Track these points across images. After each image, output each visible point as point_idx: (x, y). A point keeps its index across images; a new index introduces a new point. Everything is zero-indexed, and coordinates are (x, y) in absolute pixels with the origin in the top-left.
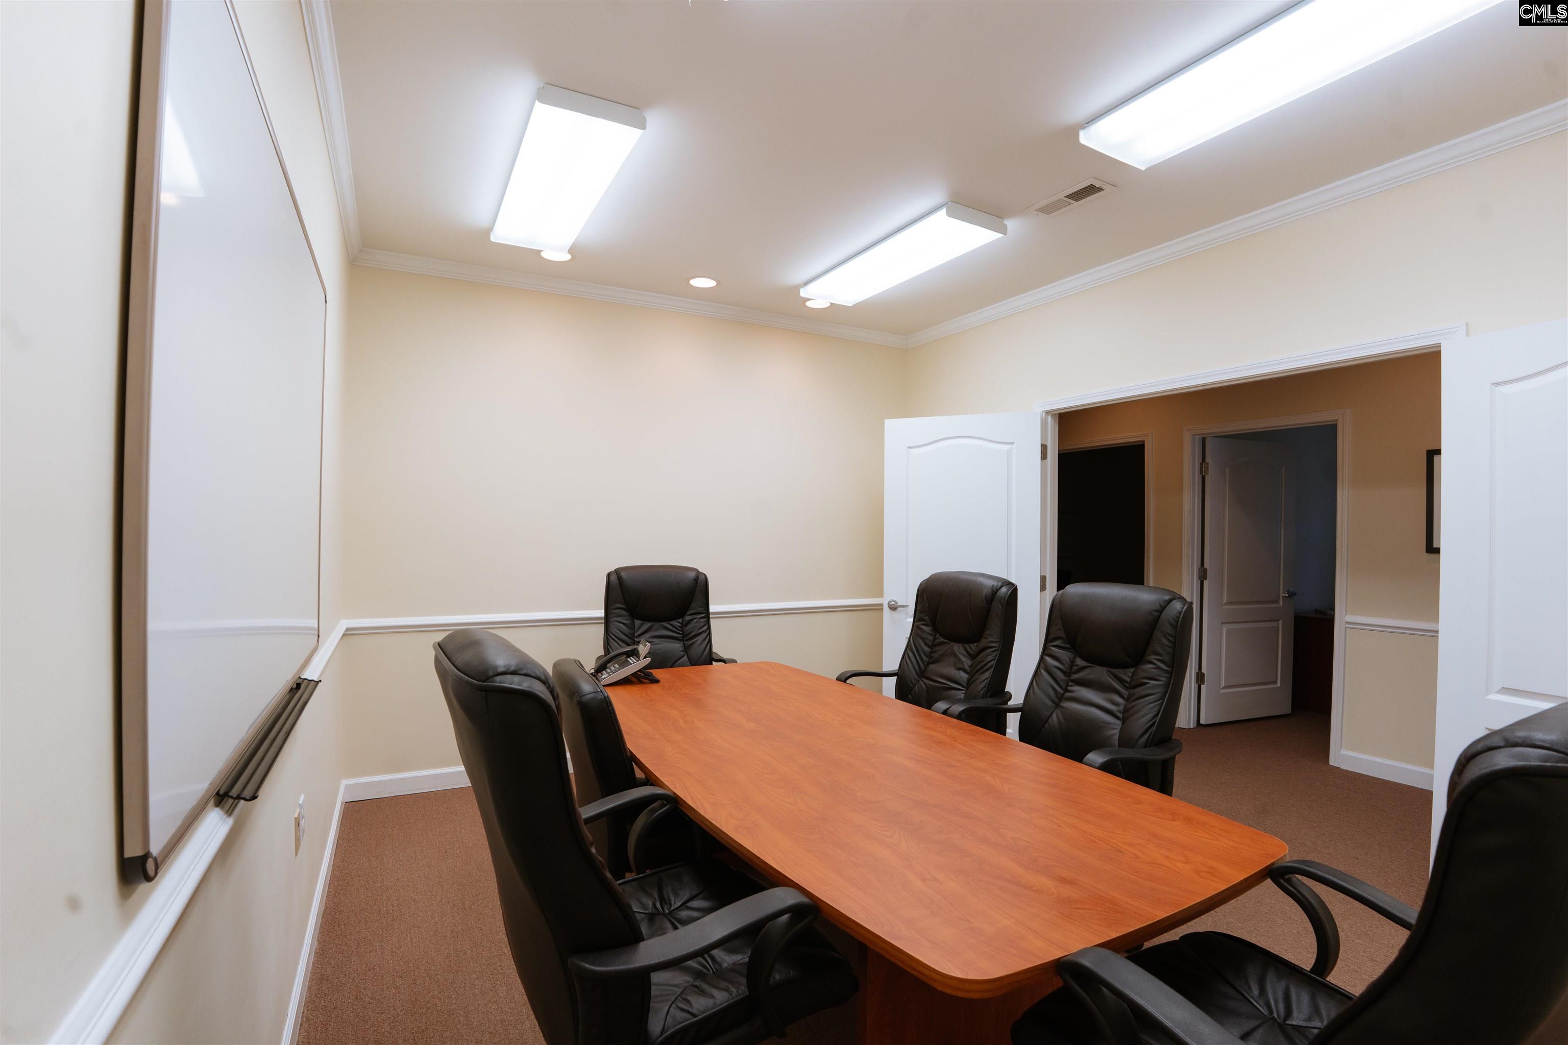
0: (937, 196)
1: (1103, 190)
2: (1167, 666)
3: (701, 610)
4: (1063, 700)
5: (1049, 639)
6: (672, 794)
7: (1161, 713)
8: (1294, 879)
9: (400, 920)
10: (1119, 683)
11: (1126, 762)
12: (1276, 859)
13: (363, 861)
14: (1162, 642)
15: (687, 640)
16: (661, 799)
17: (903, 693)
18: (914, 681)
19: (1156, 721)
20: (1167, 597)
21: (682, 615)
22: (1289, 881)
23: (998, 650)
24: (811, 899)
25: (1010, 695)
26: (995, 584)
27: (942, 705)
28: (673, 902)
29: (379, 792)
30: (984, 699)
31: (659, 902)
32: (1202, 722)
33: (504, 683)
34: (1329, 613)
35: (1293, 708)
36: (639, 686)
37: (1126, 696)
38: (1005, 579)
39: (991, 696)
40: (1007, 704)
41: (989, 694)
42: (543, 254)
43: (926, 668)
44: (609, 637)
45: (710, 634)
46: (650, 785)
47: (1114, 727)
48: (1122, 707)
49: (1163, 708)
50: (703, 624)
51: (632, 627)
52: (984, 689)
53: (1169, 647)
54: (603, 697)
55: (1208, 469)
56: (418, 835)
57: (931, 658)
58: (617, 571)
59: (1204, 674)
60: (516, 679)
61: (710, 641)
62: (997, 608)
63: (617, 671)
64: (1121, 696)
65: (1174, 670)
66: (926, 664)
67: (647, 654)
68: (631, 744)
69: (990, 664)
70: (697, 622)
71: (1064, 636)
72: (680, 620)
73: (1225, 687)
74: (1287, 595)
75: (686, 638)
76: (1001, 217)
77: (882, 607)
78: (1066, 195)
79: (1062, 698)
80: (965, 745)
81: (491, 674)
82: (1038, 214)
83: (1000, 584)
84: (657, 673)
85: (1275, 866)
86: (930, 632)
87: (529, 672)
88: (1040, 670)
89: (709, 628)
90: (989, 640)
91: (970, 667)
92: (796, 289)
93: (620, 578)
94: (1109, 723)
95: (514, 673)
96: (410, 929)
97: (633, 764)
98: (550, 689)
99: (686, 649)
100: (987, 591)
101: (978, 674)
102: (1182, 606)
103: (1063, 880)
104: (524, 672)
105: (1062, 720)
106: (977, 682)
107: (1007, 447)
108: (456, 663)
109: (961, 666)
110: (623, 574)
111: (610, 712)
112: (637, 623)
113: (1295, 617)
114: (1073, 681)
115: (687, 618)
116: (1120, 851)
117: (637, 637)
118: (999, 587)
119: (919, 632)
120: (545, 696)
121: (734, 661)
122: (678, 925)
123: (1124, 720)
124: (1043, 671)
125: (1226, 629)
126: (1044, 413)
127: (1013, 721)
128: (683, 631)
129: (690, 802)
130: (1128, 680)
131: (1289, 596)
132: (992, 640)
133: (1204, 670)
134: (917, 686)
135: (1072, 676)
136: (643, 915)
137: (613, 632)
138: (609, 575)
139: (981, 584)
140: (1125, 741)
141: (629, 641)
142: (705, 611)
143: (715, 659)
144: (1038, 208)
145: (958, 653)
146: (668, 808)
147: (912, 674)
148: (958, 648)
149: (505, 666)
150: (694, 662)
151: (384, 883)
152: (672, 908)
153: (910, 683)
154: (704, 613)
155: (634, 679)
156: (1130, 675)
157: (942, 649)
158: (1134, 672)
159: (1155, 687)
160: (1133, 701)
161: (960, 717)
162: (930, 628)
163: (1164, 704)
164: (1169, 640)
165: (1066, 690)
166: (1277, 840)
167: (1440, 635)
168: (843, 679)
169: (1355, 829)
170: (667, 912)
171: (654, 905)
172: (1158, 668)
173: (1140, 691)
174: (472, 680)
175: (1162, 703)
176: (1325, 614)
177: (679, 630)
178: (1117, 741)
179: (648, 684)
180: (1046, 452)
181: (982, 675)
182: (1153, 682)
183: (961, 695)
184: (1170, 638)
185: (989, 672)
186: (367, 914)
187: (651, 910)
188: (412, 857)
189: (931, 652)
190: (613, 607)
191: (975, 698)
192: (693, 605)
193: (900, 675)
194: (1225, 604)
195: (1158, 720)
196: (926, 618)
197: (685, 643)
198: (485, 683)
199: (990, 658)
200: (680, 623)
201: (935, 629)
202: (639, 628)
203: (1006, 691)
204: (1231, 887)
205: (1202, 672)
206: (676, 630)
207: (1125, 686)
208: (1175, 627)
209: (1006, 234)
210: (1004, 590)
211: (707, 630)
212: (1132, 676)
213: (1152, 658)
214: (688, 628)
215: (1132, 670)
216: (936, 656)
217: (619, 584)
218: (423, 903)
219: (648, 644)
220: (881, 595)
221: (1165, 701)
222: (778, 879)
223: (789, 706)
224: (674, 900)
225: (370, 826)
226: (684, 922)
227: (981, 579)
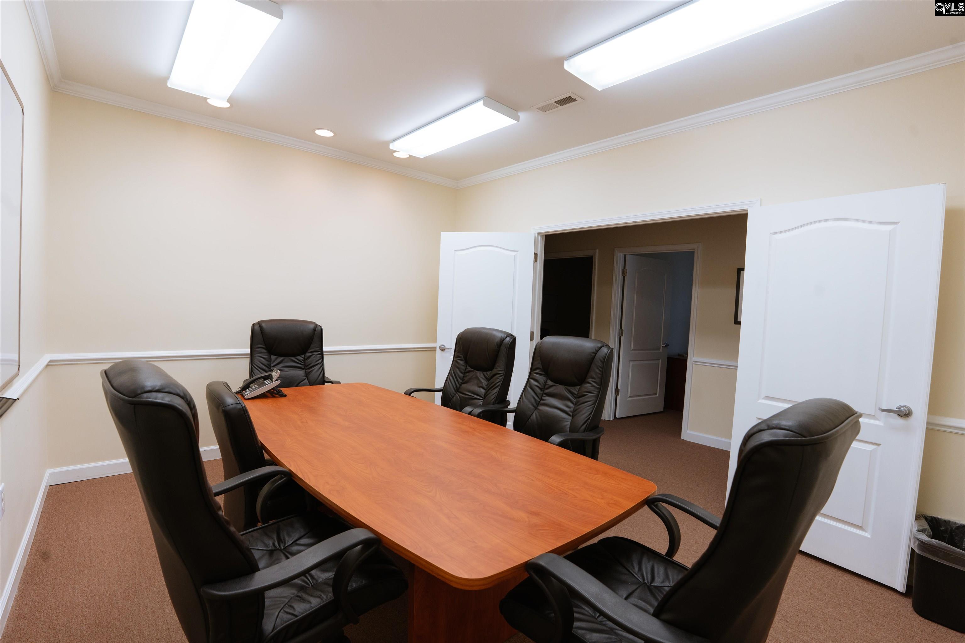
0: (476, 92)
1: (576, 100)
2: (598, 385)
3: (317, 349)
4: (539, 405)
5: (533, 369)
6: (289, 471)
7: (593, 412)
8: (659, 505)
9: (90, 567)
10: (571, 395)
11: (573, 441)
12: (650, 494)
13: (62, 527)
14: (595, 372)
15: (308, 369)
16: (281, 474)
17: (446, 402)
18: (452, 394)
19: (590, 417)
20: (599, 345)
21: (304, 352)
22: (656, 506)
23: (503, 375)
24: (376, 535)
25: (509, 402)
26: (503, 336)
27: (468, 409)
28: (287, 541)
29: (78, 477)
30: (494, 405)
31: (277, 542)
32: (617, 416)
33: (150, 398)
34: (685, 356)
35: (665, 408)
36: (272, 399)
37: (575, 403)
38: (509, 333)
39: (498, 403)
40: (507, 408)
41: (497, 402)
42: (208, 101)
43: (460, 386)
44: (253, 367)
45: (323, 365)
46: (274, 465)
47: (568, 420)
48: (572, 409)
49: (594, 409)
50: (319, 358)
51: (270, 360)
52: (494, 399)
53: (600, 374)
54: (241, 407)
55: (626, 273)
56: (108, 506)
57: (463, 380)
58: (259, 323)
59: (619, 390)
60: (160, 395)
61: (323, 369)
62: (503, 350)
63: (256, 390)
64: (572, 403)
65: (602, 387)
66: (460, 384)
67: (278, 378)
68: (261, 437)
69: (498, 384)
70: (314, 357)
71: (541, 368)
72: (303, 356)
73: (630, 397)
74: (664, 346)
75: (307, 367)
76: (516, 110)
77: (435, 349)
78: (555, 101)
79: (539, 404)
80: (480, 433)
81: (139, 392)
82: (538, 111)
83: (506, 336)
84: (285, 390)
85: (649, 498)
86: (463, 364)
87: (171, 390)
88: (527, 388)
89: (323, 361)
90: (498, 369)
91: (486, 386)
92: (387, 143)
93: (261, 327)
94: (565, 418)
95: (158, 391)
96: (98, 572)
97: (263, 451)
98: (187, 402)
99: (307, 375)
100: (498, 340)
101: (491, 390)
102: (607, 351)
103: (533, 513)
104: (167, 390)
105: (539, 417)
106: (490, 395)
107: (514, 253)
108: (114, 385)
109: (481, 385)
110: (263, 325)
111: (246, 417)
112: (273, 357)
113: (668, 358)
114: (545, 394)
115: (308, 355)
116: (566, 494)
117: (273, 367)
118: (505, 337)
119: (457, 364)
120: (182, 408)
121: (339, 383)
122: (289, 556)
123: (573, 417)
124: (528, 388)
125: (632, 364)
126: (537, 234)
127: (511, 417)
128: (305, 363)
129: (300, 475)
130: (576, 393)
131: (665, 346)
132: (500, 369)
133: (619, 387)
134: (454, 397)
135: (545, 391)
136: (266, 551)
137: (256, 363)
138: (253, 325)
139: (494, 335)
140: (573, 429)
141: (267, 369)
142: (320, 350)
143: (326, 381)
144: (539, 107)
145: (480, 378)
146: (285, 480)
147: (452, 390)
148: (480, 375)
149: (151, 386)
150: (312, 383)
151: (78, 541)
152: (287, 545)
153: (450, 395)
154: (319, 352)
155: (269, 395)
156: (577, 390)
157: (471, 375)
158: (579, 388)
159: (591, 397)
160: (578, 406)
161: (479, 416)
162: (464, 362)
163: (595, 407)
164: (600, 370)
165: (541, 399)
166: (652, 483)
167: (738, 368)
168: (409, 393)
169: (692, 473)
170: (283, 548)
171: (274, 544)
172: (593, 386)
173: (583, 399)
174: (124, 397)
175: (594, 406)
176: (683, 356)
177: (302, 362)
178: (569, 429)
179: (279, 398)
180: (537, 258)
181: (492, 391)
182: (590, 394)
183: (480, 402)
184: (601, 369)
185: (498, 388)
186: (63, 565)
187: (271, 548)
188: (103, 521)
189: (464, 377)
190: (257, 347)
191: (489, 404)
192: (312, 346)
193: (444, 391)
194: (632, 350)
195: (591, 416)
196: (461, 356)
197: (306, 370)
198: (134, 399)
199: (498, 380)
200: (302, 357)
201: (466, 362)
202: (274, 361)
203: (507, 400)
204: (626, 511)
205: (618, 388)
206: (301, 363)
207: (574, 397)
208: (603, 363)
209: (518, 122)
210: (508, 339)
211: (321, 363)
212: (578, 391)
213: (590, 380)
214: (308, 361)
215: (579, 387)
216: (466, 379)
217: (260, 332)
218: (110, 553)
219: (279, 371)
220: (435, 341)
221: (596, 406)
222: (356, 523)
223: (372, 411)
224: (288, 540)
225: (69, 502)
226: (293, 554)
227: (494, 333)
